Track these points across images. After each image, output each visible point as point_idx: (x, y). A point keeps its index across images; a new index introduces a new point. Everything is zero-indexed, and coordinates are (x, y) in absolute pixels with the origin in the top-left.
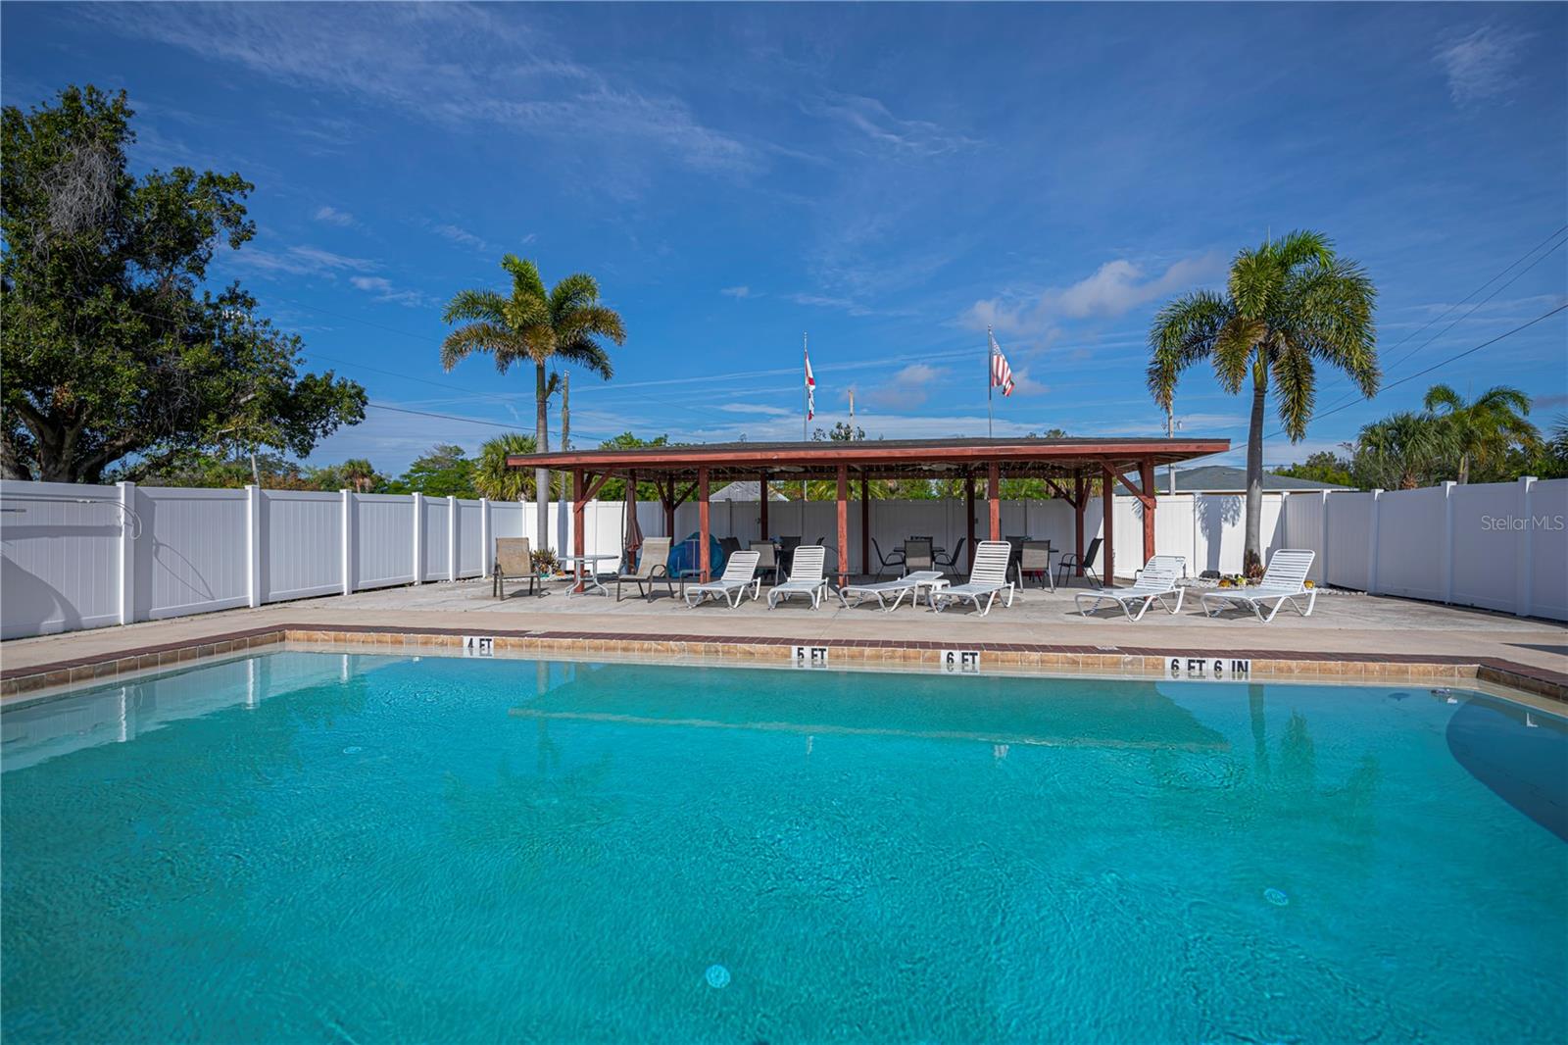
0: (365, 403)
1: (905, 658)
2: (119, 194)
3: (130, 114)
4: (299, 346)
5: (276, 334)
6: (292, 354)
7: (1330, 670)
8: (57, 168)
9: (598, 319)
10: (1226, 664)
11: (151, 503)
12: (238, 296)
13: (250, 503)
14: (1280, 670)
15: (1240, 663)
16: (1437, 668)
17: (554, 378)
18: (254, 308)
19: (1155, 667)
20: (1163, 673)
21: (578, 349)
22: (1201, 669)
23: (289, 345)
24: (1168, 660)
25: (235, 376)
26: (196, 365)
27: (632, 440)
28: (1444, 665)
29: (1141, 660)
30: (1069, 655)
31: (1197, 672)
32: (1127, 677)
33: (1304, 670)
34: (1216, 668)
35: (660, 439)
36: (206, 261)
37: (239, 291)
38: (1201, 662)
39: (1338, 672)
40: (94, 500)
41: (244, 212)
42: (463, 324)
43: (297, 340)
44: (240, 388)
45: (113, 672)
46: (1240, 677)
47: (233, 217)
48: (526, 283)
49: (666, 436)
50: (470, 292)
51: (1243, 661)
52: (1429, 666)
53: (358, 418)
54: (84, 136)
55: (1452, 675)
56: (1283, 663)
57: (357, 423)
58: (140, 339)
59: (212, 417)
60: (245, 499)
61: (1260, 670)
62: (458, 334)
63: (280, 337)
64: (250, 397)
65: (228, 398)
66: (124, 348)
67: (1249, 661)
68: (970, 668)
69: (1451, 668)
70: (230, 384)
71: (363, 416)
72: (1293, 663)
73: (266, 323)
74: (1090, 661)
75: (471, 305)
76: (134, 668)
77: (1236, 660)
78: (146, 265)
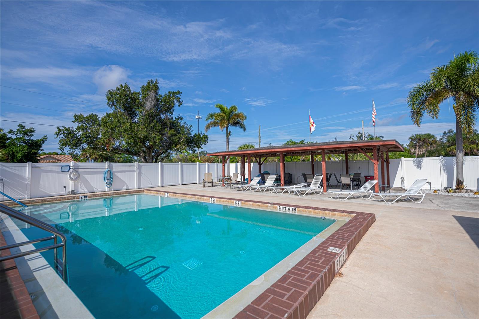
0: (208, 139)
1: (228, 202)
2: (157, 100)
3: (158, 83)
4: (192, 127)
5: (187, 125)
6: (190, 129)
7: (316, 212)
8: (147, 97)
9: (238, 116)
10: (291, 208)
11: (141, 166)
12: (180, 118)
13: (160, 165)
14: (303, 211)
15: (294, 208)
16: (344, 214)
17: (230, 132)
18: (183, 120)
19: (275, 208)
20: (277, 210)
21: (236, 123)
22: (285, 209)
23: (190, 127)
24: (278, 206)
25: (179, 135)
26: (171, 134)
27: (293, 142)
28: (346, 214)
29: (272, 206)
30: (258, 203)
31: (284, 210)
32: (270, 210)
33: (309, 212)
34: (289, 209)
35: (303, 141)
36: (173, 111)
37: (180, 116)
38: (285, 208)
39: (318, 213)
40: (131, 166)
41: (180, 99)
42: (210, 121)
43: (191, 126)
44: (180, 138)
45: (114, 195)
46: (294, 212)
47: (178, 100)
48: (223, 110)
49: (304, 140)
50: (211, 113)
51: (295, 208)
52: (343, 214)
53: (206, 143)
54: (151, 90)
55: (349, 217)
56: (304, 209)
57: (206, 144)
58: (161, 130)
59: (174, 145)
60: (159, 165)
61: (299, 211)
62: (208, 124)
63: (188, 125)
64: (182, 140)
65: (179, 141)
66: (158, 132)
67: (296, 208)
68: (239, 205)
69: (349, 215)
70: (178, 137)
71: (207, 142)
72: (307, 210)
73: (185, 123)
74: (262, 205)
75: (211, 116)
76: (117, 195)
77: (293, 208)
78: (163, 114)
